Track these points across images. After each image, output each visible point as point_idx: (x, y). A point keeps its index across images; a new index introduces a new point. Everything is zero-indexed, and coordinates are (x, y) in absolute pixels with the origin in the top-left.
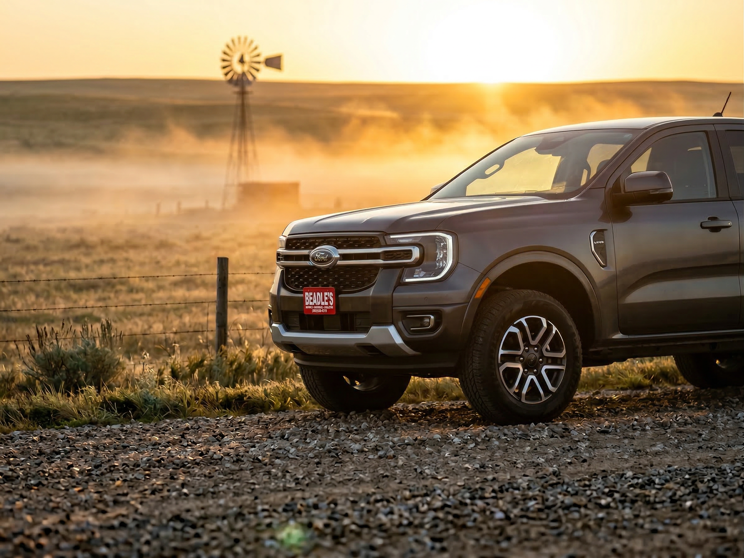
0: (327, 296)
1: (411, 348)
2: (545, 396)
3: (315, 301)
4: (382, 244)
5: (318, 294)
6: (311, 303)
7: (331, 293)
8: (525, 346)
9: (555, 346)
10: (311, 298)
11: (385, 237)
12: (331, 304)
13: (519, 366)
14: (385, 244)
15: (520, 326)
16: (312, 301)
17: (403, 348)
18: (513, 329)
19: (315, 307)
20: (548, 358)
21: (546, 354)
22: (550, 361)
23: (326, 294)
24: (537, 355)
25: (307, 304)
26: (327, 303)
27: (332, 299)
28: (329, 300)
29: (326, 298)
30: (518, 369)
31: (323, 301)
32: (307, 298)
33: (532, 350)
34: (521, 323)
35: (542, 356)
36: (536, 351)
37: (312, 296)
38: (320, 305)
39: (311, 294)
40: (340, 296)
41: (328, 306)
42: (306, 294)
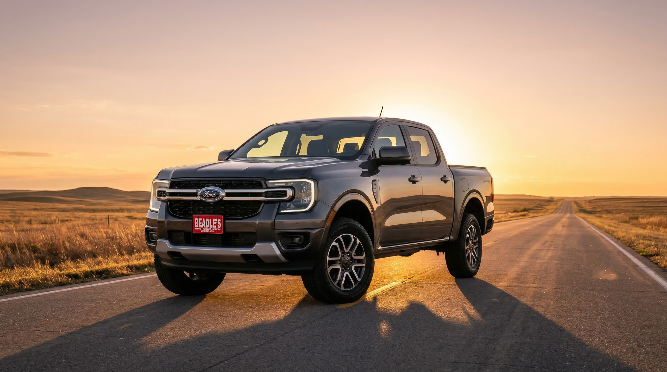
0: (215, 221)
1: (285, 257)
2: (355, 283)
3: (203, 225)
4: (264, 187)
5: (207, 220)
6: (200, 226)
7: (219, 220)
8: (342, 254)
9: (359, 252)
10: (201, 223)
11: (266, 182)
12: (219, 227)
13: (339, 267)
14: (265, 187)
15: (338, 241)
16: (201, 224)
17: (280, 258)
18: (334, 244)
19: (204, 229)
20: (355, 259)
21: (354, 257)
22: (356, 261)
23: (214, 220)
24: (349, 258)
25: (196, 226)
26: (215, 227)
27: (219, 223)
28: (217, 224)
29: (214, 223)
30: (338, 269)
31: (212, 224)
32: (196, 223)
33: (346, 256)
34: (339, 239)
35: (352, 259)
36: (348, 256)
37: (202, 221)
38: (209, 228)
39: (200, 219)
40: (226, 221)
41: (216, 228)
42: (196, 219)
